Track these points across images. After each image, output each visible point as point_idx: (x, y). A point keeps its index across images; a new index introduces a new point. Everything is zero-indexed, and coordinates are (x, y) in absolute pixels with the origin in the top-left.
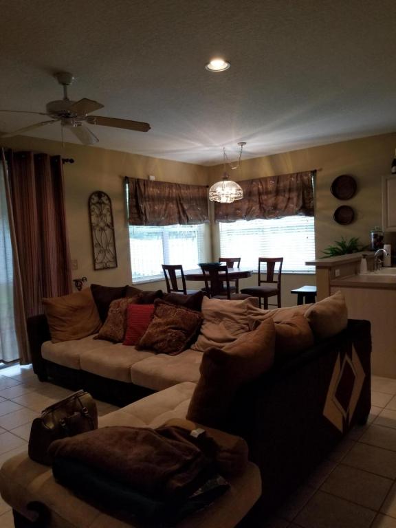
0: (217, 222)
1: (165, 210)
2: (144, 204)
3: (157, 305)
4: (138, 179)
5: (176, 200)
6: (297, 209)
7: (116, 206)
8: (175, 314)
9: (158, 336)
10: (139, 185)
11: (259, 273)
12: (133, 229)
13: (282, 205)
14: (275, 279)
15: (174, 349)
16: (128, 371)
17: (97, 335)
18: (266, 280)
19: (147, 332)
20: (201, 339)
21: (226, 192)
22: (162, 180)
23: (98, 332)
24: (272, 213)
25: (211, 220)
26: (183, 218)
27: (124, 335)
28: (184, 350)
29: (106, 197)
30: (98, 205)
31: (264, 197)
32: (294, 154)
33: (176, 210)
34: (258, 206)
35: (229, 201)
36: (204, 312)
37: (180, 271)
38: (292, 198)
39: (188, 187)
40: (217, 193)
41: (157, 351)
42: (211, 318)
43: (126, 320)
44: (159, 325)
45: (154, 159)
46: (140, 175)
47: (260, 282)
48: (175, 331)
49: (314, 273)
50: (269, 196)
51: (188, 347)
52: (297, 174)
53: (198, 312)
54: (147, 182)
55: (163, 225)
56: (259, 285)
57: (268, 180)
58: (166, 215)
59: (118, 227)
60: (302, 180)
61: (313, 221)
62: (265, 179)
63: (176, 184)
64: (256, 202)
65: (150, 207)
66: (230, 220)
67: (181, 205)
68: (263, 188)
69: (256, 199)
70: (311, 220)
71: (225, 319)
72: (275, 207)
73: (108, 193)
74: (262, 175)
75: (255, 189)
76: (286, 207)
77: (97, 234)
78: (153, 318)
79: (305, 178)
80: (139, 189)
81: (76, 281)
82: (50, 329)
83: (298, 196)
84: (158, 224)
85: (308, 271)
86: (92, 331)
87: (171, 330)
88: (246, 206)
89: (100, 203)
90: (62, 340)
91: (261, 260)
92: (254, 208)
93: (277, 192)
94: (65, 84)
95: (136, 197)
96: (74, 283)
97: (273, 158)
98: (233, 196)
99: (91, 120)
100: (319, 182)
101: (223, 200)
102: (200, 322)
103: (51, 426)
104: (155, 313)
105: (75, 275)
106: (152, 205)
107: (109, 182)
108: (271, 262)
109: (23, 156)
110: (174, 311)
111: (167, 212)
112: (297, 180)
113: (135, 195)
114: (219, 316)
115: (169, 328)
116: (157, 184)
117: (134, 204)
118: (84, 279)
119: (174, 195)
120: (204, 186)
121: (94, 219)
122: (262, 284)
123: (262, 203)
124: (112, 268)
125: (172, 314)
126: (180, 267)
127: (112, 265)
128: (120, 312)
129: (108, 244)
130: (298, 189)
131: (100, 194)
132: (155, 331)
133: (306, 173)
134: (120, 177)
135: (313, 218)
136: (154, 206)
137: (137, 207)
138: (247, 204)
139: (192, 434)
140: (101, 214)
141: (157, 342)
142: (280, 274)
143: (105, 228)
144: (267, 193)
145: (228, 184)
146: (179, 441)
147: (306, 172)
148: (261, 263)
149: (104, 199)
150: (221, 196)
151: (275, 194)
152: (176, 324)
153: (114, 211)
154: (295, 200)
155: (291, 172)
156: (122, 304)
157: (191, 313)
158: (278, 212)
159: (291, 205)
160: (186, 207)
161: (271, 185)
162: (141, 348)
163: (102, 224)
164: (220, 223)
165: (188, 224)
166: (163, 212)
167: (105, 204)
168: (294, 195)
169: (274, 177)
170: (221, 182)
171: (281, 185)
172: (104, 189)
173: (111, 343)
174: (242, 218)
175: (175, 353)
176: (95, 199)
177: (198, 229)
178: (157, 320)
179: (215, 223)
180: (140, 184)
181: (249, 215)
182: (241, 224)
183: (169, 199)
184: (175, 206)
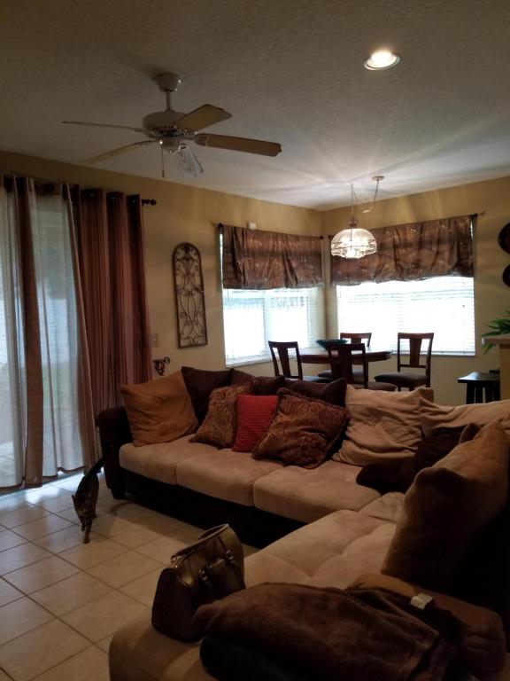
0: (334, 284)
1: (269, 268)
2: (243, 260)
3: (281, 396)
4: (235, 228)
5: (283, 254)
6: (450, 267)
7: (207, 263)
8: (310, 409)
9: (286, 441)
10: (236, 235)
11: (399, 355)
12: (228, 293)
13: (427, 262)
14: (422, 362)
15: (309, 459)
16: (249, 490)
17: (193, 435)
18: (408, 363)
19: (269, 435)
20: (348, 446)
21: (354, 243)
22: (263, 228)
23: (195, 432)
24: (412, 273)
25: (325, 282)
26: (290, 280)
27: (234, 438)
28: (323, 461)
29: (194, 251)
30: (185, 262)
31: (402, 251)
32: (444, 192)
33: (282, 269)
34: (393, 262)
35: (359, 256)
36: (350, 408)
37: (294, 349)
38: (443, 252)
39: (297, 238)
40: (341, 245)
41: (287, 462)
42: (361, 417)
43: (236, 416)
44: (286, 425)
45: (256, 200)
46: (238, 222)
47: (400, 366)
48: (310, 434)
49: (474, 354)
50: (409, 249)
51: (329, 457)
52: (450, 219)
53: (342, 408)
54: (245, 232)
55: (266, 289)
56: (399, 370)
57: (408, 228)
58: (270, 275)
59: (209, 290)
60: (457, 228)
61: (472, 284)
62: (404, 227)
63: (282, 234)
64: (390, 257)
65: (250, 265)
66: (352, 282)
67: (289, 262)
68: (400, 239)
69: (390, 253)
70: (468, 283)
71: (385, 418)
72: (417, 264)
73: (197, 247)
74: (399, 222)
75: (389, 240)
76: (433, 264)
77: (183, 299)
78: (277, 414)
79: (461, 225)
80: (236, 239)
81: (157, 362)
82: (131, 427)
83: (452, 249)
84: (259, 287)
85: (464, 352)
86: (186, 430)
87: (305, 432)
88: (376, 264)
89: (187, 259)
90: (148, 443)
91: (401, 336)
92: (387, 266)
93: (421, 244)
94: (167, 90)
95: (233, 251)
96: (153, 364)
97: (414, 199)
98: (365, 249)
99: (202, 140)
100: (480, 229)
101: (350, 254)
102: (346, 422)
103: (188, 581)
104: (279, 408)
105: (156, 354)
106: (252, 262)
107: (198, 231)
108: (416, 340)
109: (92, 195)
110: (307, 405)
111: (271, 271)
112: (449, 228)
113: (231, 249)
114: (375, 414)
115: (303, 430)
116: (259, 233)
117: (230, 260)
118: (167, 360)
119: (280, 249)
120: (318, 238)
121: (179, 280)
122: (402, 368)
123: (399, 260)
124: (201, 345)
125: (304, 410)
126: (294, 345)
127: (200, 341)
128: (227, 406)
129: (196, 315)
130: (450, 240)
131: (187, 247)
132: (281, 433)
133: (462, 218)
134: (213, 224)
135: (471, 279)
136: (254, 263)
137: (234, 264)
138: (377, 260)
139: (412, 603)
140: (188, 273)
141: (285, 449)
142: (430, 355)
143: (194, 292)
144: (406, 245)
145: (357, 234)
146: (397, 614)
147: (463, 216)
148: (401, 340)
149: (192, 253)
150: (349, 249)
151: (417, 247)
152: (311, 424)
153: (203, 270)
154: (446, 255)
155: (441, 216)
156: (229, 394)
157: (332, 409)
158: (421, 271)
159: (442, 262)
160: (294, 265)
161: (411, 235)
162: (261, 456)
163: (189, 287)
164: (338, 287)
165: (297, 287)
166: (265, 271)
167: (194, 260)
168: (445, 248)
169: (416, 224)
170: (348, 231)
171: (427, 234)
172: (192, 241)
173: (214, 449)
174: (369, 279)
175: (312, 465)
176: (181, 254)
177: (309, 294)
178: (281, 418)
179: (331, 287)
180: (238, 234)
181: (379, 275)
182: (368, 287)
183: (273, 254)
184: (281, 264)
